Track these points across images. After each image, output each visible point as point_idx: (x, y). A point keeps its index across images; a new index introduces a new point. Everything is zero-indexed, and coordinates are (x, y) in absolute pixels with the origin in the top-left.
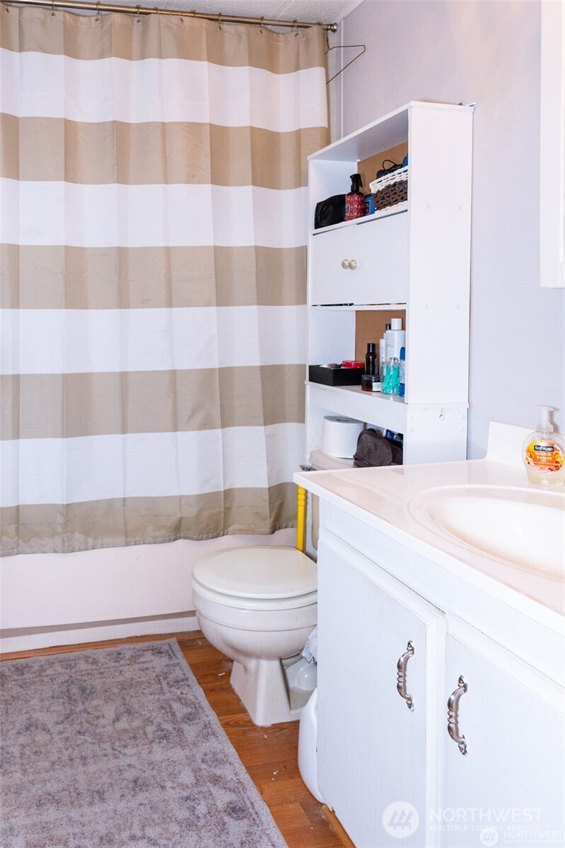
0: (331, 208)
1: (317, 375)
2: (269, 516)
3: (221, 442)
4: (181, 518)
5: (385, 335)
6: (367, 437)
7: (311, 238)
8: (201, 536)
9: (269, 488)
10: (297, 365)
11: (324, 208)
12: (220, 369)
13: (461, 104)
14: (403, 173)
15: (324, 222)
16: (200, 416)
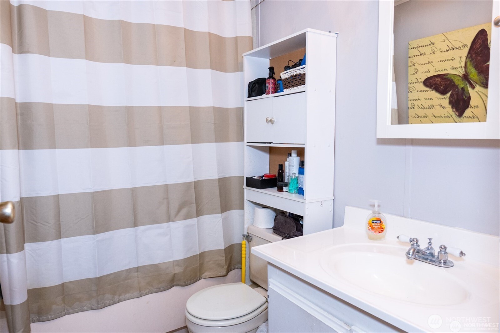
0: (257, 86)
1: (251, 183)
2: (225, 264)
3: (196, 226)
4: (175, 274)
5: (288, 159)
6: (280, 217)
7: (246, 102)
8: (187, 283)
9: (225, 249)
10: (238, 177)
11: (253, 86)
12: (195, 182)
13: (330, 32)
14: (301, 69)
15: (253, 94)
16: (184, 212)
